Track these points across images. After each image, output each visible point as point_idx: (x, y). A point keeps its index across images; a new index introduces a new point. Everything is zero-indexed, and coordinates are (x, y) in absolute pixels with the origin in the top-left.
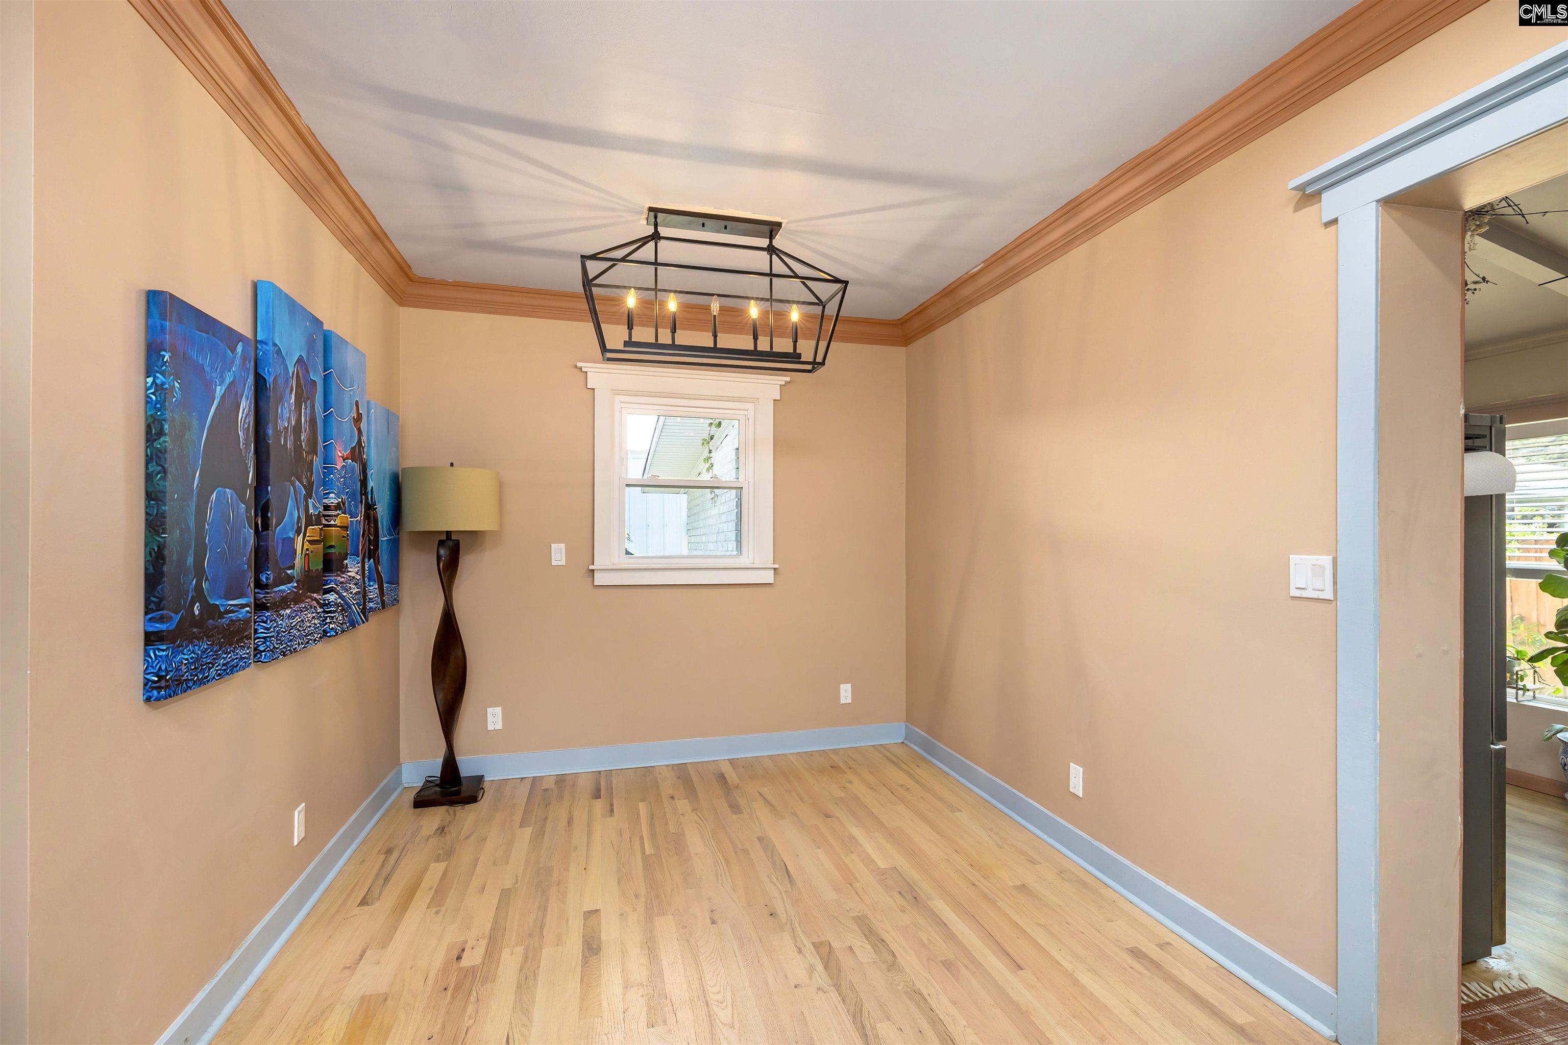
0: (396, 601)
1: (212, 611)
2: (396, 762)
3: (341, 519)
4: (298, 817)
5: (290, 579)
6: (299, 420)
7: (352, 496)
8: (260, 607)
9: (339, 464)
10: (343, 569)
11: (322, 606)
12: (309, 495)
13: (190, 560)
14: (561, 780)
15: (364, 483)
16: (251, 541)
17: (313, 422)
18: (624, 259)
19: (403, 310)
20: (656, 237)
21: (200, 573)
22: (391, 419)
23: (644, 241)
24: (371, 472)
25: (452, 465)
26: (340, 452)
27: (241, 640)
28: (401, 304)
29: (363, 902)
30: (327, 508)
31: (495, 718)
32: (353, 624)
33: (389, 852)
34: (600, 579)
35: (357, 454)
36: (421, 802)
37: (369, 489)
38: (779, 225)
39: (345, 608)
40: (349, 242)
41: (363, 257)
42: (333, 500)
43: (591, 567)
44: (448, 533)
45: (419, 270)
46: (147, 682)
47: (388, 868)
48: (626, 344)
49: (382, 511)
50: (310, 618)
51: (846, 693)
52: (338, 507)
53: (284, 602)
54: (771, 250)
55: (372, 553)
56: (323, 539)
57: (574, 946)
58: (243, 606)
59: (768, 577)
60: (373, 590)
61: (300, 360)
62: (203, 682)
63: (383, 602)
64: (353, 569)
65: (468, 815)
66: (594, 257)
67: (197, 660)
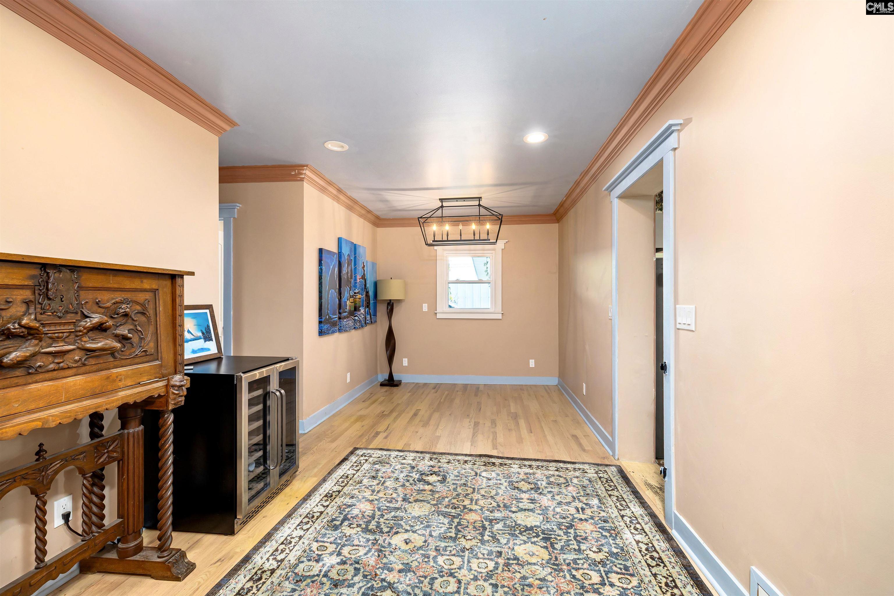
0: (376, 321)
1: (330, 317)
2: (376, 373)
3: (359, 296)
4: (349, 375)
5: (346, 312)
6: (348, 271)
7: (362, 289)
8: (340, 318)
9: (358, 281)
10: (359, 310)
11: (354, 320)
12: (350, 290)
13: (326, 306)
14: (425, 384)
15: (365, 285)
16: (338, 302)
17: (351, 270)
18: (430, 217)
19: (378, 229)
20: (442, 207)
21: (328, 309)
22: (374, 265)
23: (438, 209)
24: (368, 282)
25: (391, 278)
26: (359, 277)
27: (335, 326)
28: (378, 227)
29: (363, 402)
30: (355, 293)
31: (405, 362)
32: (362, 326)
33: (371, 394)
34: (439, 316)
35: (363, 277)
36: (382, 385)
37: (367, 287)
38: (481, 198)
39: (360, 321)
40: (361, 216)
41: (365, 219)
42: (357, 291)
43: (436, 312)
44: (390, 300)
45: (382, 217)
46: (319, 331)
47: (370, 397)
48: (433, 241)
49: (371, 294)
50: (351, 323)
51: (532, 363)
52: (358, 293)
53: (345, 318)
54: (479, 205)
55: (368, 306)
56: (354, 302)
57: (412, 413)
58: (336, 317)
59: (499, 316)
60: (368, 317)
61: (348, 254)
62: (328, 333)
63: (371, 321)
64: (362, 310)
65: (395, 389)
66: (421, 218)
67: (327, 328)
